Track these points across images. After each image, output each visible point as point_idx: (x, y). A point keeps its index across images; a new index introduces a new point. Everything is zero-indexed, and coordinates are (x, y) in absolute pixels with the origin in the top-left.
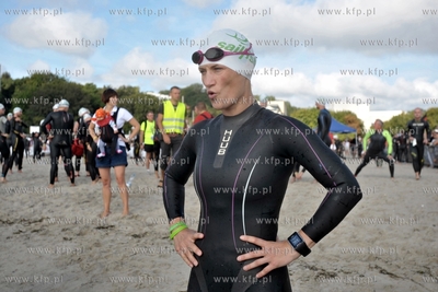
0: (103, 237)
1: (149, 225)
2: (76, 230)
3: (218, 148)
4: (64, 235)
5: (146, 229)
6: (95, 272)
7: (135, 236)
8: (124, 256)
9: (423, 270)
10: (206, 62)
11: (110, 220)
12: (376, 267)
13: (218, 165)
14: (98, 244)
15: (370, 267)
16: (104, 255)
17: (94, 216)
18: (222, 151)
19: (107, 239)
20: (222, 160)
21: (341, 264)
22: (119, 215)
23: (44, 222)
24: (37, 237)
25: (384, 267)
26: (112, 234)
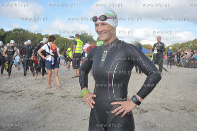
0: (48, 98)
1: (68, 92)
2: (37, 95)
3: (101, 58)
4: (31, 97)
5: (67, 94)
6: (46, 112)
7: (62, 97)
8: (59, 106)
9: (183, 108)
10: (99, 21)
11: (51, 90)
12: (164, 107)
13: (101, 66)
14: (46, 101)
15: (162, 108)
16: (50, 105)
17: (44, 89)
18: (103, 60)
19: (50, 98)
20: (103, 64)
21: (150, 107)
22: (55, 88)
23: (23, 92)
24: (20, 98)
25: (167, 107)
26: (52, 97)
